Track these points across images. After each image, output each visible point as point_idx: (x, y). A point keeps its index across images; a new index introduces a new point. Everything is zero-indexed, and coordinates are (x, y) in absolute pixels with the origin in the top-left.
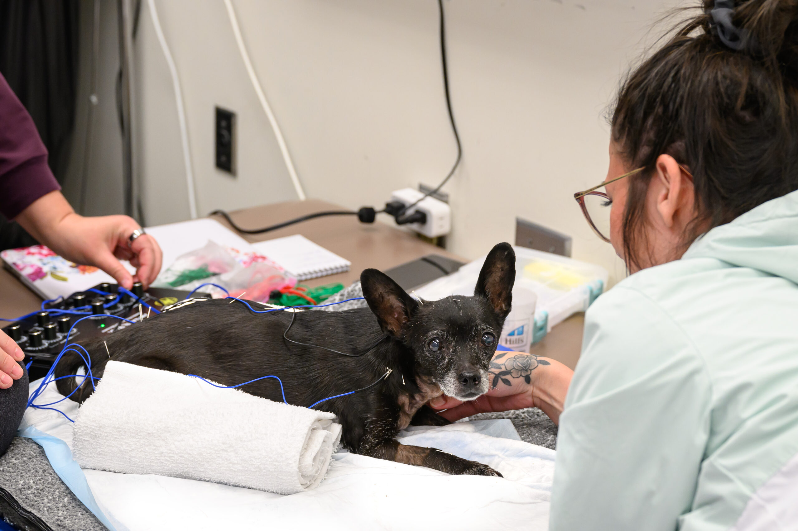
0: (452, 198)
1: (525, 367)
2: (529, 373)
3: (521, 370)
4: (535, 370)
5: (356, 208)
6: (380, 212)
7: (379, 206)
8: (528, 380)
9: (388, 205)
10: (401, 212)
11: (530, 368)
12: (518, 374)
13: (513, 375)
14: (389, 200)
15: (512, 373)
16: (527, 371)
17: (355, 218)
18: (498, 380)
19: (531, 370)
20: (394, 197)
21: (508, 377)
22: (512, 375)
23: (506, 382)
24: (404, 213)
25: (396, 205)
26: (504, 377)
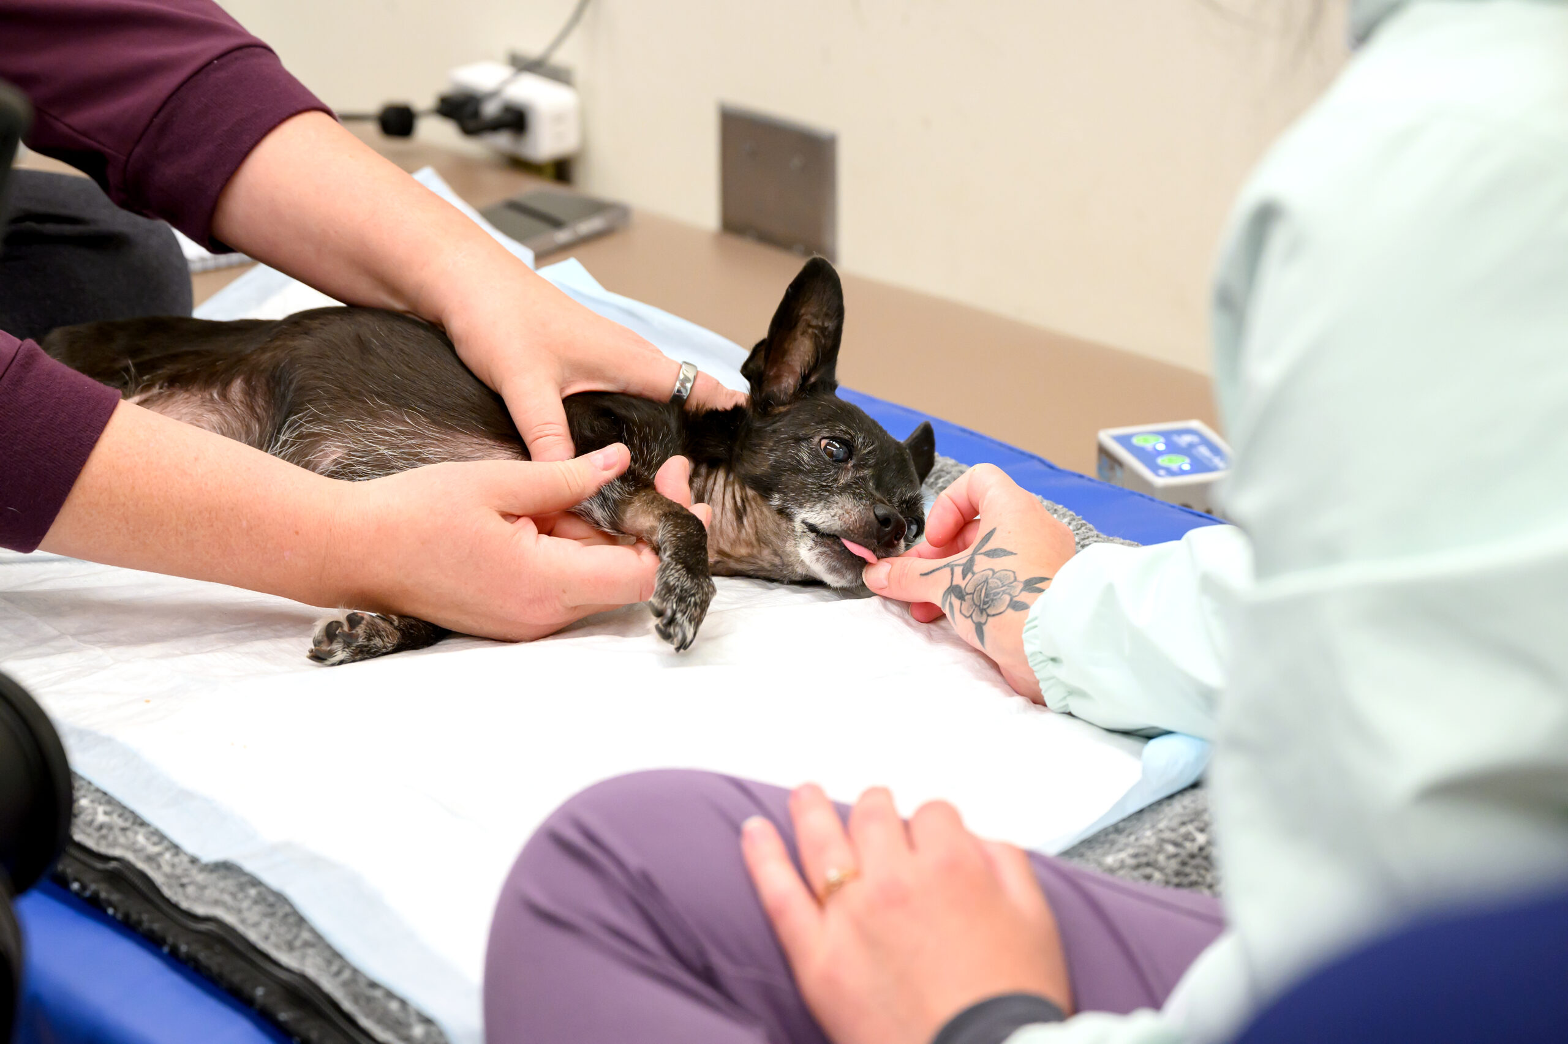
0: (581, 73)
5: (372, 103)
6: (425, 114)
7: (422, 99)
9: (442, 98)
10: (472, 111)
17: (371, 128)
19: (988, 615)
22: (961, 604)
24: (477, 112)
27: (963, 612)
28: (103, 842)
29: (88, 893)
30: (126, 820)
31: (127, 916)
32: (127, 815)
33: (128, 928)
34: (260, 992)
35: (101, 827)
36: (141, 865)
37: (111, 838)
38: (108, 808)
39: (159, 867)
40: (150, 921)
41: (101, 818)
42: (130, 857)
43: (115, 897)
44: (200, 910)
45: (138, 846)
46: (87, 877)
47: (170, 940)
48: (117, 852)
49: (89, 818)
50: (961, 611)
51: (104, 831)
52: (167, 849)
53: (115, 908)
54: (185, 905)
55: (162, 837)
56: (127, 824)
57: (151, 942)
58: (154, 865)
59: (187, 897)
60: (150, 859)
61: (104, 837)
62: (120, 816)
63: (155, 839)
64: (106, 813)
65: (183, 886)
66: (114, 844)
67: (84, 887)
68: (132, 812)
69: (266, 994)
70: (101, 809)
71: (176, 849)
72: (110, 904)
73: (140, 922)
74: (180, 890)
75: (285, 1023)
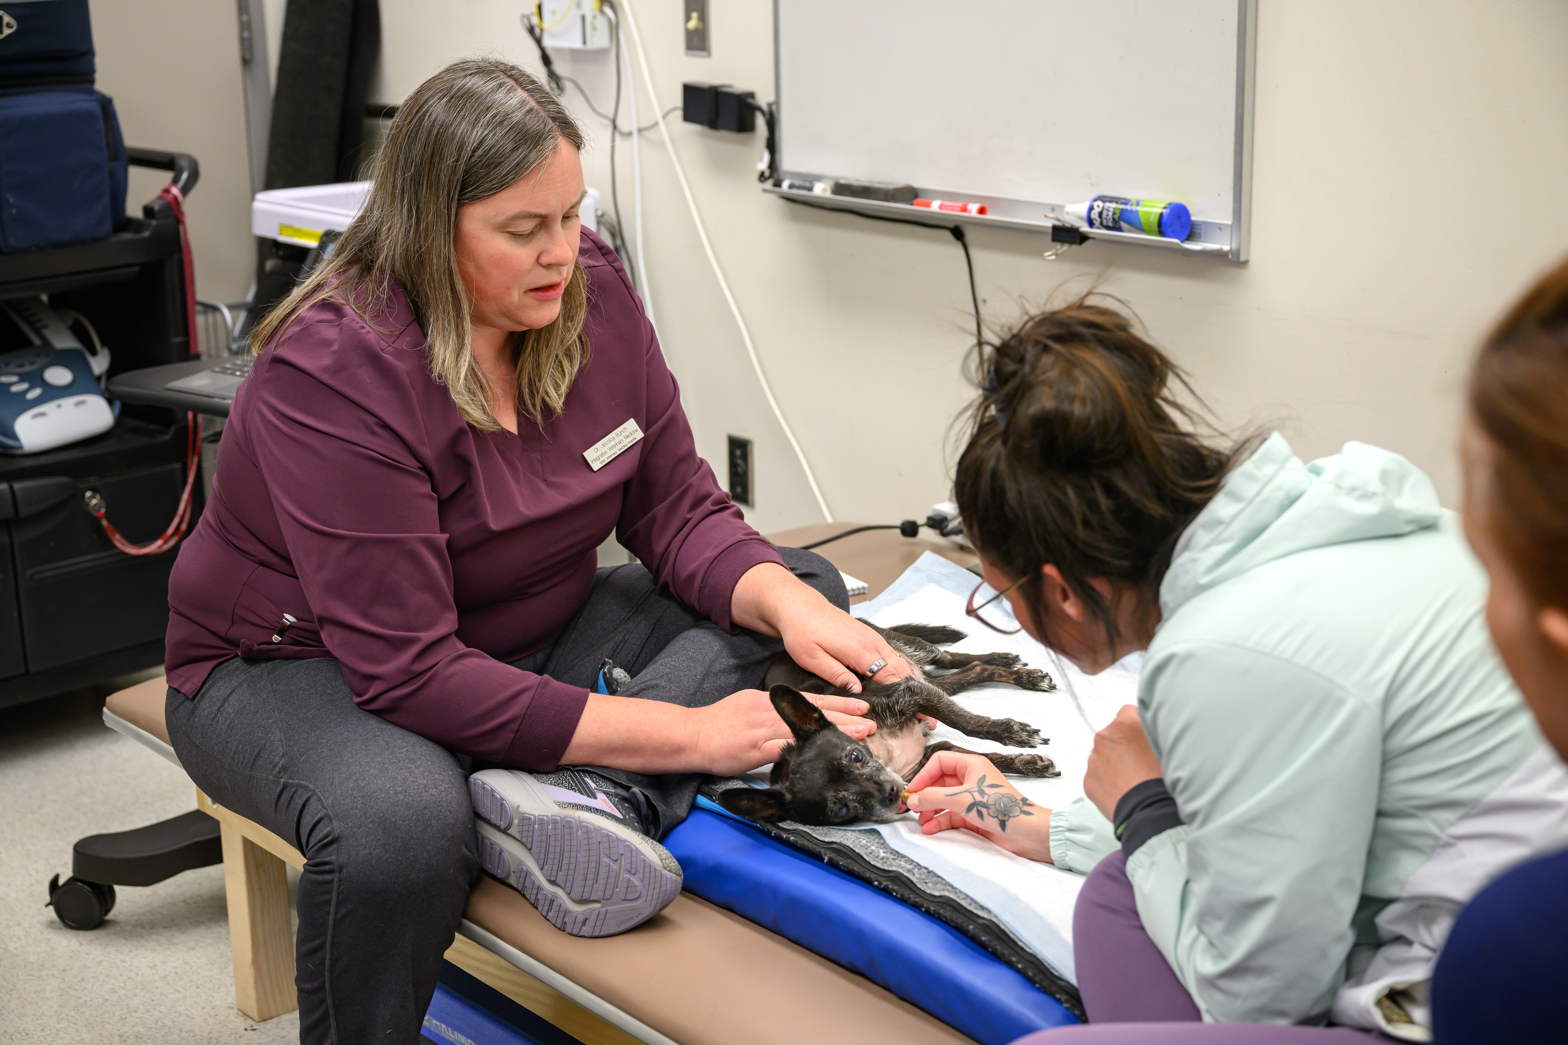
1: (1006, 811)
2: (1006, 819)
3: (1000, 811)
4: (1015, 818)
5: (898, 523)
6: (922, 525)
7: (921, 520)
8: (1003, 825)
9: (929, 519)
10: (945, 524)
11: (1010, 815)
12: (994, 814)
13: (990, 811)
14: (930, 513)
15: (990, 808)
16: (1005, 815)
17: (898, 531)
18: (973, 808)
19: (1010, 817)
20: (934, 510)
21: (984, 811)
22: (988, 811)
23: (980, 814)
24: (947, 526)
25: (937, 518)
26: (980, 808)
27: (990, 814)
28: (885, 865)
29: (882, 886)
30: (894, 855)
31: (903, 895)
32: (895, 853)
33: (903, 901)
34: (971, 927)
35: (883, 858)
36: (906, 874)
37: (888, 863)
38: (885, 850)
39: (914, 875)
40: (913, 898)
41: (882, 855)
42: (900, 870)
43: (896, 887)
44: (937, 893)
45: (902, 866)
46: (881, 879)
47: (925, 905)
48: (894, 869)
49: (876, 854)
50: (989, 814)
51: (885, 860)
52: (915, 866)
53: (897, 893)
54: (928, 891)
55: (912, 862)
56: (895, 857)
57: (915, 907)
58: (912, 874)
59: (929, 888)
60: (909, 871)
61: (885, 862)
62: (891, 854)
63: (910, 862)
64: (884, 852)
65: (926, 883)
66: (891, 865)
67: (880, 884)
68: (897, 852)
69: (973, 929)
70: (881, 851)
71: (919, 866)
72: (894, 891)
73: (909, 898)
74: (925, 885)
75: (985, 941)
